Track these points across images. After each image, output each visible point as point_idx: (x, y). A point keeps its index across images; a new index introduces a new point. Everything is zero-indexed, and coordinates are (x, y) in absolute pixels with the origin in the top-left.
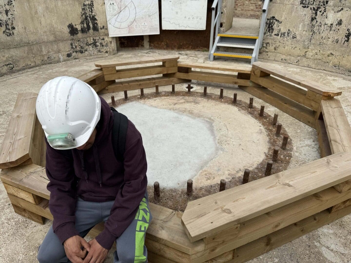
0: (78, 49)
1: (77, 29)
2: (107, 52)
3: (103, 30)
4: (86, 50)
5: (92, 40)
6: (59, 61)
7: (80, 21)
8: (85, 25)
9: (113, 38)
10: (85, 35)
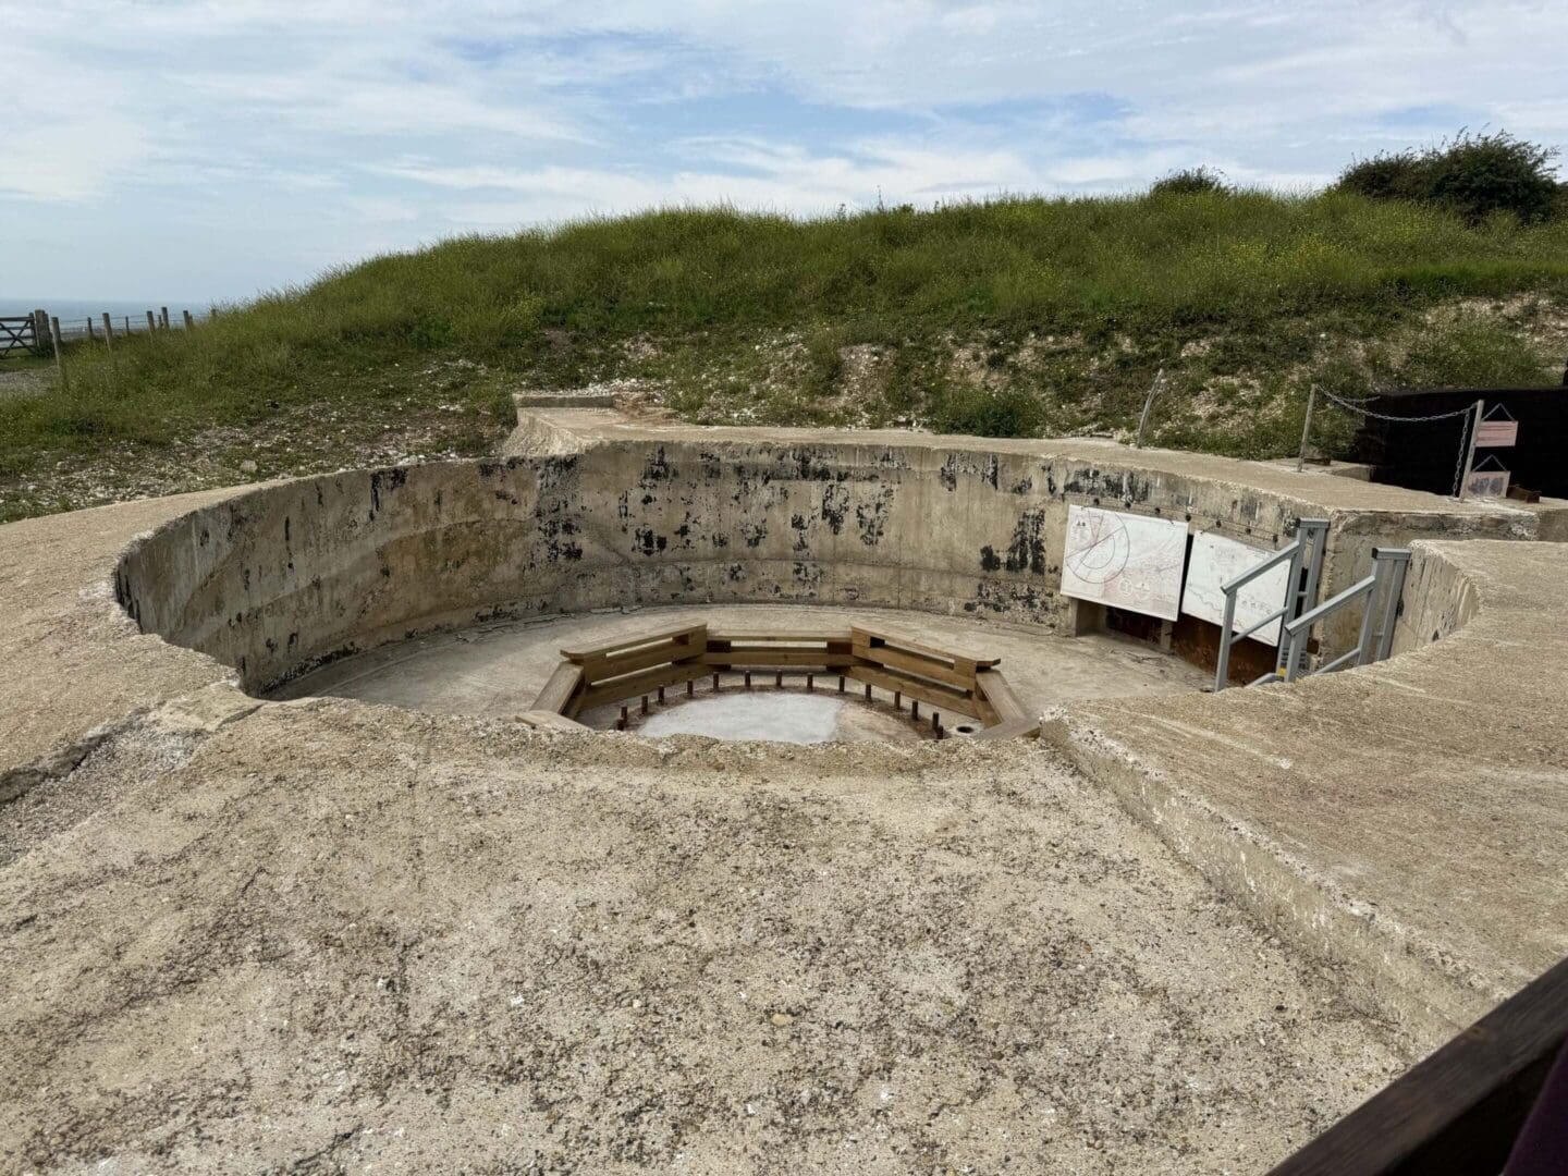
0: (991, 599)
1: (998, 559)
2: (1052, 626)
3: (1054, 575)
4: (1009, 608)
5: (1025, 590)
6: (945, 613)
7: (1009, 544)
8: (1018, 556)
9: (1072, 599)
10: (1012, 576)
